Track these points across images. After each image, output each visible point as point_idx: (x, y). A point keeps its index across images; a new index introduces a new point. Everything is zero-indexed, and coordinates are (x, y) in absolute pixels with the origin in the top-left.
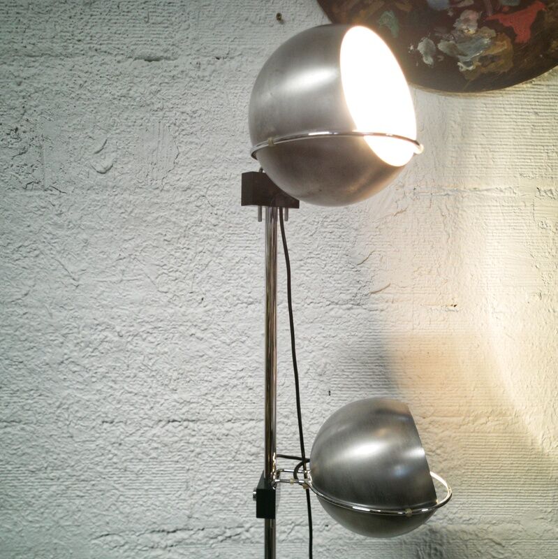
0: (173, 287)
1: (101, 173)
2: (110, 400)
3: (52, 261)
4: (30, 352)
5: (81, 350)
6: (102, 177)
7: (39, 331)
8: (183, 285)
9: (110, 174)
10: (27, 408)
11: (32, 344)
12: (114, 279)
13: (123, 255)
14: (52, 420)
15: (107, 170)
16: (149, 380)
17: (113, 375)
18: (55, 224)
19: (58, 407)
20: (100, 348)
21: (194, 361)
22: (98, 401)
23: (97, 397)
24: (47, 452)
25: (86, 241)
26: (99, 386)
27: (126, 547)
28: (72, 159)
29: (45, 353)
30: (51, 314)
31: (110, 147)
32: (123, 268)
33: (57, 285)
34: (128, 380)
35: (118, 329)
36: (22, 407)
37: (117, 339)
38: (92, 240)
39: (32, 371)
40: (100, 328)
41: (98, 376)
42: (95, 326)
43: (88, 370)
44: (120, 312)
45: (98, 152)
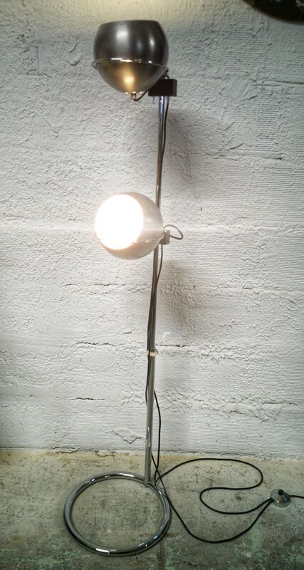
0: (113, 139)
1: (73, 65)
2: (74, 206)
3: (42, 120)
4: (29, 176)
5: (59, 176)
6: (73, 67)
7: (34, 163)
8: (118, 139)
9: (78, 66)
10: (27, 208)
11: (30, 171)
12: (79, 133)
13: (84, 119)
14: (40, 217)
15: (76, 63)
16: (97, 196)
17: (76, 192)
18: (45, 97)
19: (44, 210)
20: (69, 175)
21: (123, 186)
22: (67, 207)
23: (66, 205)
24: (38, 235)
25: (62, 108)
26: (67, 198)
27: (81, 292)
28: (56, 56)
29: (37, 177)
30: (41, 154)
31: (79, 49)
32: (84, 126)
33: (45, 135)
34: (85, 195)
35: (80, 164)
36: (24, 208)
37: (80, 170)
38: (66, 108)
39: (30, 187)
40: (69, 163)
41: (68, 192)
42: (66, 162)
43: (62, 188)
44: (81, 154)
45: (71, 51)
